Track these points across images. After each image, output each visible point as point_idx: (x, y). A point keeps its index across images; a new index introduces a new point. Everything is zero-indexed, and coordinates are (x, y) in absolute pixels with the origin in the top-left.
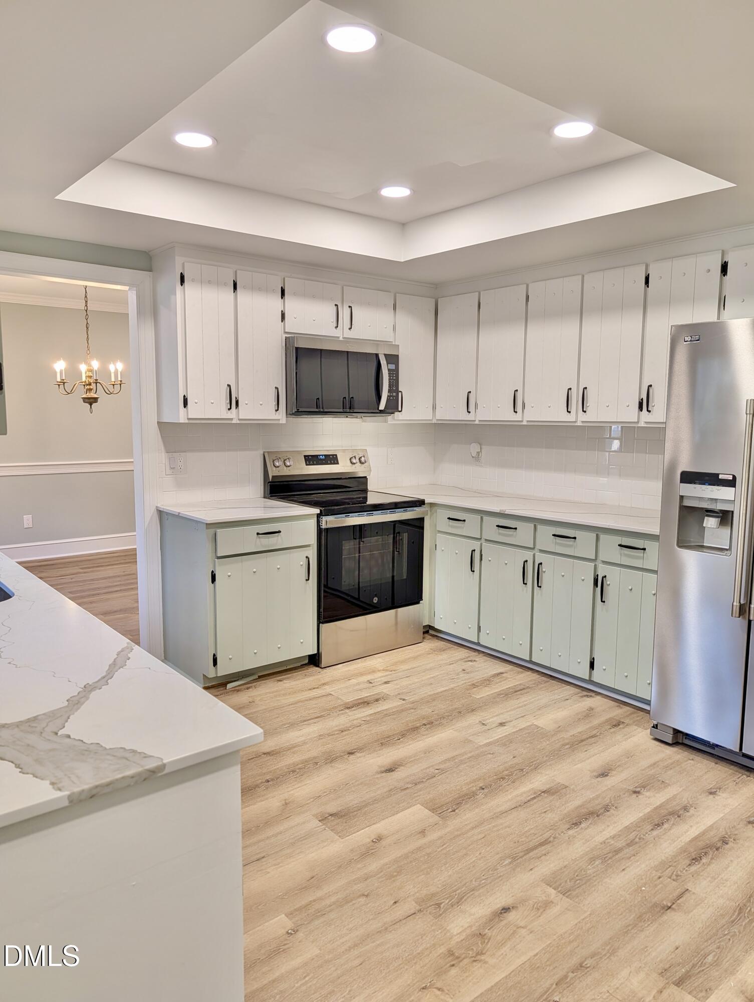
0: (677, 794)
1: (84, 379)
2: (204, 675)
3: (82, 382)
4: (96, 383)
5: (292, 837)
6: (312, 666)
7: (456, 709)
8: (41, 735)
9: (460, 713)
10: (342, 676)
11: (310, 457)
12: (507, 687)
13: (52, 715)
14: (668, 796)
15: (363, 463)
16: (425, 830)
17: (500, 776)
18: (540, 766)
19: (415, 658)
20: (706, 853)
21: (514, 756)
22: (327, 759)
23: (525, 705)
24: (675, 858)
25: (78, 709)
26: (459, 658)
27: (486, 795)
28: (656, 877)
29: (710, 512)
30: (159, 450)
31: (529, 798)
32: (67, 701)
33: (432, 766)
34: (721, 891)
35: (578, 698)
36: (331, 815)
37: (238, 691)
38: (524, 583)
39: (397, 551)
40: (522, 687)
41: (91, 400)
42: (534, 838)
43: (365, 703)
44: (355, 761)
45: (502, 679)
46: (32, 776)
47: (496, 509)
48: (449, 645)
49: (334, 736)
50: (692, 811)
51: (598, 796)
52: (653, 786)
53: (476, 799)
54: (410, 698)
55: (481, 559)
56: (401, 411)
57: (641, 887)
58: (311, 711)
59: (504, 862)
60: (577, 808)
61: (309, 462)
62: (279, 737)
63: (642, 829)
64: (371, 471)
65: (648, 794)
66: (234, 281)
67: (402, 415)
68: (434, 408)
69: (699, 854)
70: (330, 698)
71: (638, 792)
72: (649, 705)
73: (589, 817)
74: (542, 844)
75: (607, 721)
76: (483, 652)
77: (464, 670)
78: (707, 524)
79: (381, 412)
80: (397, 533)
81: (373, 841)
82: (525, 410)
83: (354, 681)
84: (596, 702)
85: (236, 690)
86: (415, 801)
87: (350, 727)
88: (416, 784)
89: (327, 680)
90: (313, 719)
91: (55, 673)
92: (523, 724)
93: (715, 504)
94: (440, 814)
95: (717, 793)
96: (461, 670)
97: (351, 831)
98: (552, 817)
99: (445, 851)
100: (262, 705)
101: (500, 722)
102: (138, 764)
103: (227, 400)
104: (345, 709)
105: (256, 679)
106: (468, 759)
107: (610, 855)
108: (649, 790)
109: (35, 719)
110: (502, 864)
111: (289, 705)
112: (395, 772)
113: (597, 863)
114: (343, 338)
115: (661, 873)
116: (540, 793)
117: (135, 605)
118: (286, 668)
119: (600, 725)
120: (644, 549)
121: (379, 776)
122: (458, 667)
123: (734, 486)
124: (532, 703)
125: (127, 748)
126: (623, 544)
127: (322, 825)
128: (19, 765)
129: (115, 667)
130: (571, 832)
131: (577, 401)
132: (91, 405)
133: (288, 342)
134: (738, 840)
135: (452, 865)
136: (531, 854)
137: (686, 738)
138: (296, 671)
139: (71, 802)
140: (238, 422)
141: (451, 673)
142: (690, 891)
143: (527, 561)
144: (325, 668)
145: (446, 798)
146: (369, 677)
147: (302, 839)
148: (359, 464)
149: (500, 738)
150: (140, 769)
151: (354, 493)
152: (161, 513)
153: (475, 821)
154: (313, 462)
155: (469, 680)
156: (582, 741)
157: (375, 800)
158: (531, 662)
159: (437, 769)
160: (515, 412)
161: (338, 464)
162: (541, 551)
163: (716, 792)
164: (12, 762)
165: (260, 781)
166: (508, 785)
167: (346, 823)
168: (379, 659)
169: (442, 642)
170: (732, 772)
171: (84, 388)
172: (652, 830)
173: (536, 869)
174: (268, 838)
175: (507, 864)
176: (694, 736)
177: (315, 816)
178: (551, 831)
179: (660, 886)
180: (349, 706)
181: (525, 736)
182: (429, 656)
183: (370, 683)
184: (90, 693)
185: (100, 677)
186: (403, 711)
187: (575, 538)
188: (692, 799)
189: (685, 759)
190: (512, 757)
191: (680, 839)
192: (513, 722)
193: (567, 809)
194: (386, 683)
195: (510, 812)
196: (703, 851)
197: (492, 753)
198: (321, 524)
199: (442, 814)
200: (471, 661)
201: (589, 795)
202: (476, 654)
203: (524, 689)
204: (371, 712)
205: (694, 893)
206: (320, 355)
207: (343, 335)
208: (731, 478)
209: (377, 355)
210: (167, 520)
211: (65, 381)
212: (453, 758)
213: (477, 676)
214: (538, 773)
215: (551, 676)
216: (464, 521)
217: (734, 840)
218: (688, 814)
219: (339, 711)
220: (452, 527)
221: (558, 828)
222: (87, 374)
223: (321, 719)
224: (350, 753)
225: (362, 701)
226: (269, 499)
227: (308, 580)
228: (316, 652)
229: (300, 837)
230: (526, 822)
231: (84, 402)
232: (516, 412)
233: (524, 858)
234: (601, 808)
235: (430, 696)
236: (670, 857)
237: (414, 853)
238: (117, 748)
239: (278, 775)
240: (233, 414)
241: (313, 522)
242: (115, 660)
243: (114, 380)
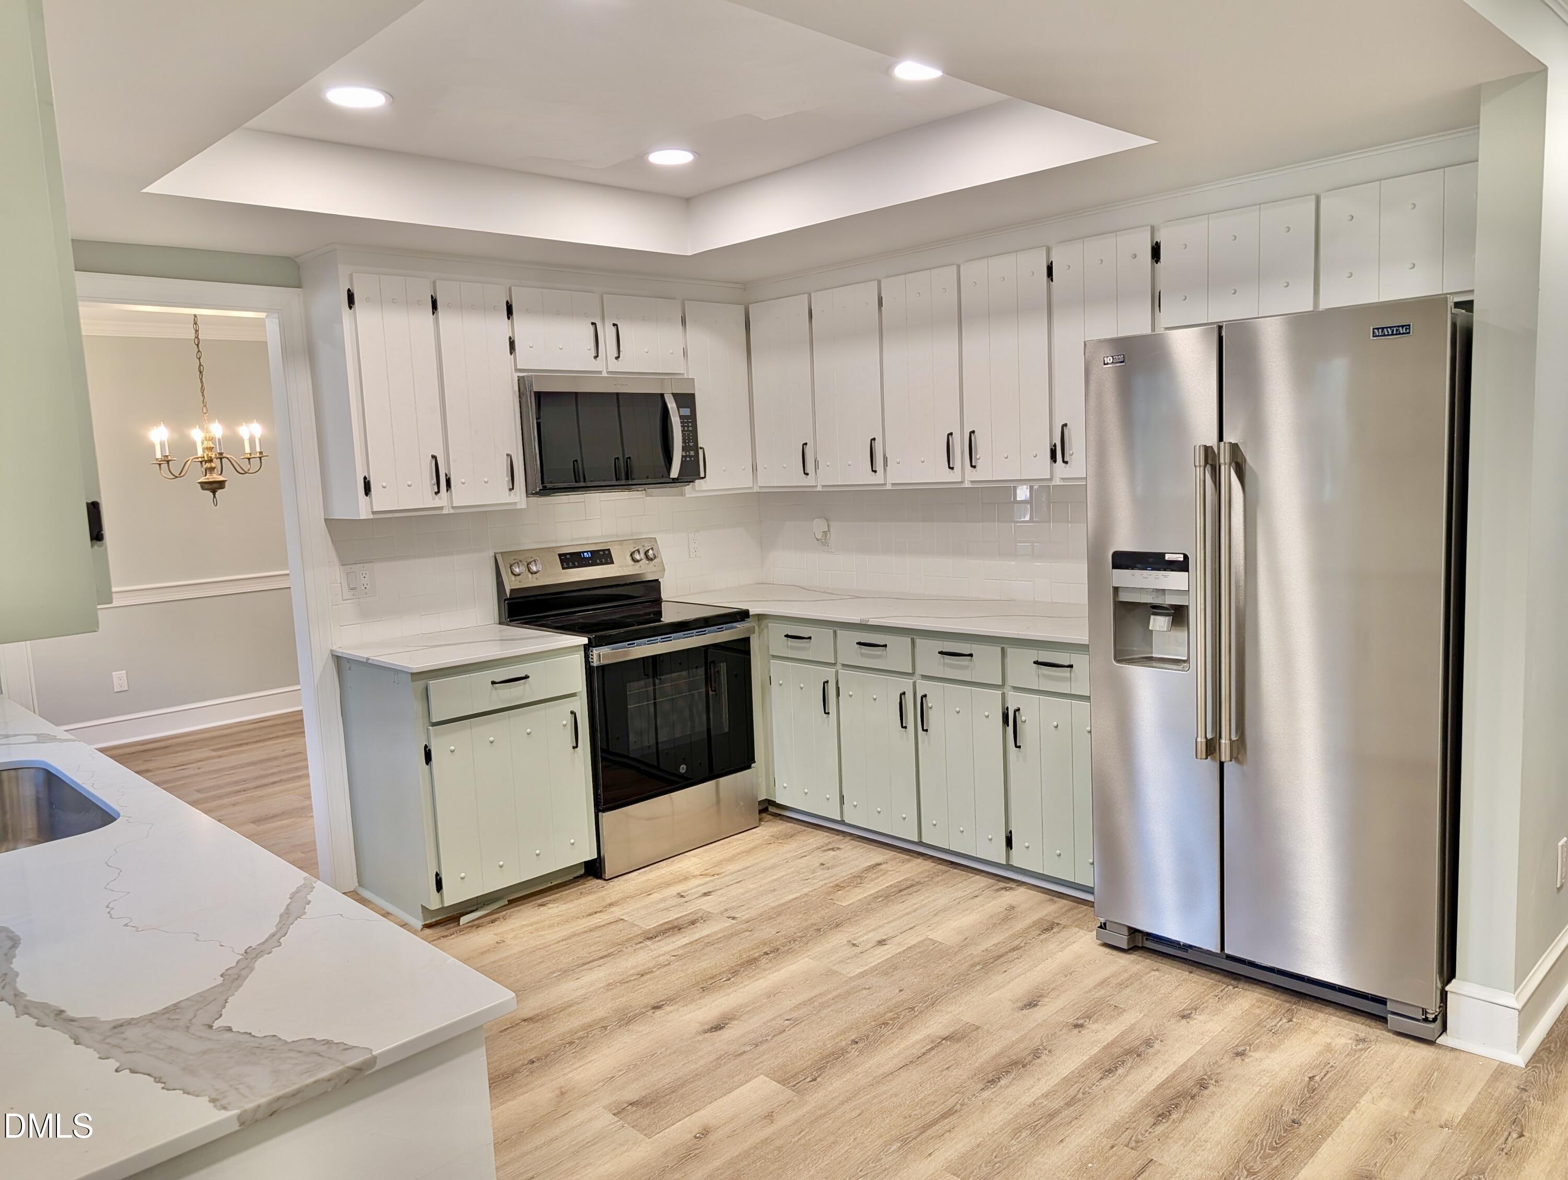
0: (1137, 1022)
1: (200, 453)
2: (422, 906)
3: (198, 458)
4: (221, 459)
5: (574, 1143)
6: (591, 878)
7: (812, 925)
8: (187, 1031)
9: (816, 932)
10: (638, 890)
11: (568, 556)
12: (887, 885)
13: (202, 999)
14: (1123, 1028)
15: (652, 560)
16: (773, 1112)
17: (881, 1020)
18: (939, 1000)
19: (749, 852)
20: (1177, 1106)
21: (901, 989)
22: (621, 1020)
23: (915, 911)
24: (1134, 1117)
25: (240, 986)
26: (815, 846)
27: (860, 1052)
28: (1108, 1147)
29: (1156, 609)
30: (329, 562)
31: (924, 1050)
32: (222, 976)
33: (780, 1016)
34: (1199, 1158)
35: (992, 892)
36: (631, 1104)
37: (478, 926)
38: (902, 727)
39: (712, 691)
40: (909, 883)
41: (214, 485)
42: (933, 1108)
43: (675, 928)
44: (664, 1018)
45: (879, 874)
46: (181, 1092)
47: (855, 618)
48: (798, 827)
49: (631, 984)
50: (1157, 1045)
51: (1022, 1039)
52: (1101, 1015)
53: (847, 1058)
54: (743, 915)
55: (838, 695)
56: (705, 477)
57: (1086, 1164)
58: (593, 948)
59: (890, 1148)
60: (994, 1057)
61: (568, 564)
62: (546, 992)
63: (1087, 1079)
64: (665, 570)
65: (1095, 1027)
66: (432, 296)
67: (705, 483)
68: (754, 469)
69: (1167, 1108)
70: (621, 925)
71: (1082, 1026)
72: (1093, 893)
73: (1011, 1069)
74: (944, 1116)
75: (1035, 924)
76: (851, 834)
77: (823, 864)
78: (1154, 626)
79: (675, 481)
80: (711, 663)
81: (696, 1137)
82: (888, 468)
83: (656, 896)
84: (1018, 896)
85: (475, 925)
86: (757, 1070)
87: (654, 967)
88: (757, 1045)
89: (614, 898)
90: (596, 960)
91: (198, 936)
92: (912, 939)
93: (1163, 597)
94: (794, 1086)
95: (1192, 1015)
96: (818, 865)
97: (663, 1125)
98: (959, 1074)
99: (803, 1141)
100: (516, 945)
101: (879, 939)
102: (338, 1061)
103: (432, 479)
104: (644, 940)
105: (505, 905)
106: (833, 999)
107: (1043, 1121)
108: (1096, 1021)
109: (176, 1006)
110: (887, 1151)
111: (559, 942)
112: (724, 1030)
113: (1024, 1135)
114: (608, 372)
115: (1116, 1140)
116: (940, 1040)
117: (307, 803)
118: (550, 885)
119: (1026, 931)
120: (1071, 666)
121: (700, 1038)
122: (815, 860)
123: (1187, 570)
124: (925, 905)
125: (318, 1039)
126: (1040, 660)
127: (619, 1121)
128: (160, 1078)
129: (288, 917)
130: (986, 1094)
131: (962, 453)
132: (214, 492)
133: (523, 384)
134: (1221, 1081)
135: (815, 1160)
136: (929, 1132)
137: (1147, 939)
138: (566, 887)
139: (242, 1124)
140: (452, 511)
141: (804, 870)
142: (1156, 1161)
143: (904, 693)
144: (611, 879)
145: (802, 1062)
146: (680, 888)
147: (589, 1144)
148: (645, 561)
149: (879, 964)
150: (341, 1068)
151: (639, 606)
152: (339, 661)
153: (848, 1091)
154: (574, 564)
155: (832, 879)
156: (999, 957)
157: (697, 1075)
158: (921, 843)
159: (787, 1020)
160: (873, 471)
161: (613, 563)
162: (925, 677)
163: (1190, 1014)
164: (149, 1075)
165: (520, 1063)
166: (893, 1033)
167: (654, 1113)
168: (693, 858)
169: (789, 824)
170: (1212, 983)
171: (202, 466)
172: (1102, 1078)
173: (937, 1153)
174: (536, 1148)
175: (894, 1150)
176: (1158, 935)
177: (608, 1108)
178: (958, 1095)
179: (1114, 1158)
180: (650, 936)
181: (915, 957)
182: (769, 846)
183: (682, 896)
184: (256, 961)
185: (267, 936)
186: (732, 935)
187: (971, 655)
188: (1157, 1027)
189: (1148, 970)
190: (897, 991)
191: (1140, 1088)
192: (897, 938)
193: (979, 1060)
194: (706, 894)
195: (897, 1073)
196: (1173, 1102)
197: (867, 987)
198: (591, 660)
199: (797, 1086)
200: (833, 849)
201: (1012, 1036)
202: (840, 837)
203: (912, 886)
204: (685, 941)
205: (1160, 1164)
206: (574, 401)
207: (607, 368)
208: (1181, 558)
209: (662, 395)
210: (350, 669)
211: (169, 458)
212: (811, 1001)
213: (843, 872)
214: (937, 1011)
215: (952, 863)
216: (810, 638)
217: (1216, 1082)
218: (1151, 1050)
219: (636, 944)
220: (792, 648)
221: (968, 1090)
222: (206, 444)
223: (609, 958)
224: (656, 1008)
225: (670, 926)
226: (508, 625)
227: (577, 747)
228: (596, 857)
229: (585, 1142)
230: (921, 1085)
231: (203, 488)
232: (875, 472)
233: (918, 1139)
234: (1029, 1055)
235: (773, 908)
236: (1127, 1115)
237: (757, 1148)
238: (304, 1040)
239: (547, 1051)
240: (443, 500)
241: (579, 657)
242: (288, 906)
243: (249, 452)
